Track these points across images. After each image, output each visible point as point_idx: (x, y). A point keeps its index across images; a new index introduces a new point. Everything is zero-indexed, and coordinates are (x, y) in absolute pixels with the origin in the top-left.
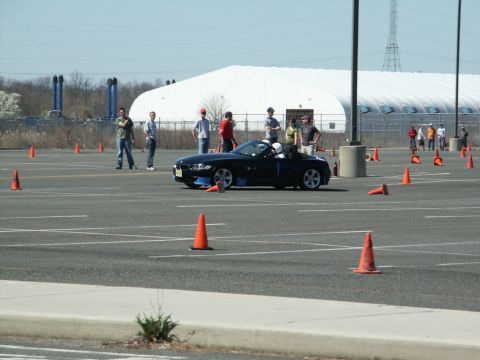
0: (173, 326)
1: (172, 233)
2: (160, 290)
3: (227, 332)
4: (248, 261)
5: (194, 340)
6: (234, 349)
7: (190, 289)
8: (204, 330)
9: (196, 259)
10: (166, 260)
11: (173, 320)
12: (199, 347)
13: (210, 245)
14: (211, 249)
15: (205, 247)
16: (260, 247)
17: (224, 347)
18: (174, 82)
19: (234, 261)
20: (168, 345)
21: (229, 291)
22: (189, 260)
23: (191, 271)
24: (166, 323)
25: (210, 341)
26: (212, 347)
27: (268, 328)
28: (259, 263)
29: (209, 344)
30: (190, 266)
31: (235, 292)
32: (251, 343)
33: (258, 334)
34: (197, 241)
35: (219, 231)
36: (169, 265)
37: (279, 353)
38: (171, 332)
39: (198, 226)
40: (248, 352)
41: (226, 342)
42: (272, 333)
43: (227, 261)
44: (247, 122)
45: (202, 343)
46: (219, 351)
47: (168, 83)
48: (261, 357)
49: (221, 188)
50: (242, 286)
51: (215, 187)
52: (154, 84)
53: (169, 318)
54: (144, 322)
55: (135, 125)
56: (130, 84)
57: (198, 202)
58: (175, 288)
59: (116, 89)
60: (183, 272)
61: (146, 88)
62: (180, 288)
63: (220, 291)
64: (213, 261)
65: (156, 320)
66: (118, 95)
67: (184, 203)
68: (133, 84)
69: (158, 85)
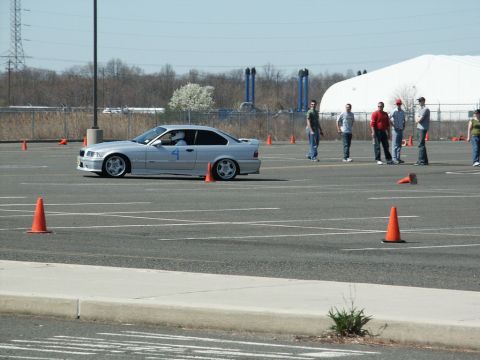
0: (367, 320)
1: (365, 226)
2: (352, 284)
3: (421, 327)
4: (441, 255)
5: (387, 334)
6: (428, 344)
7: (382, 282)
8: (397, 325)
9: (388, 252)
10: (358, 253)
11: (366, 314)
12: (392, 342)
13: (402, 238)
14: (403, 242)
15: (398, 240)
16: (453, 240)
17: (418, 343)
18: (365, 72)
19: (427, 255)
20: (361, 339)
21: (422, 285)
22: (381, 253)
23: (383, 264)
24: (359, 317)
25: (403, 336)
26: (406, 342)
27: (462, 324)
28: (453, 256)
29: (403, 339)
30: (386, 259)
31: (428, 286)
32: (446, 339)
33: (452, 329)
34: (389, 233)
35: (411, 224)
36: (361, 258)
37: (475, 349)
38: (364, 327)
39: (390, 218)
40: (444, 348)
41: (419, 337)
42: (466, 328)
43: (420, 254)
44: (439, 112)
45: (396, 338)
46: (412, 346)
47: (359, 74)
48: (456, 352)
49: (413, 179)
50: (435, 280)
51: (407, 178)
52: (345, 75)
53: (362, 312)
54: (337, 316)
55: (327, 117)
56: (321, 75)
57: (390, 194)
58: (367, 281)
59: (307, 80)
60: (375, 265)
61: (337, 79)
62: (372, 282)
63: (413, 285)
64: (405, 254)
65: (349, 314)
66: (310, 86)
67: (376, 195)
68: (324, 75)
69: (349, 76)
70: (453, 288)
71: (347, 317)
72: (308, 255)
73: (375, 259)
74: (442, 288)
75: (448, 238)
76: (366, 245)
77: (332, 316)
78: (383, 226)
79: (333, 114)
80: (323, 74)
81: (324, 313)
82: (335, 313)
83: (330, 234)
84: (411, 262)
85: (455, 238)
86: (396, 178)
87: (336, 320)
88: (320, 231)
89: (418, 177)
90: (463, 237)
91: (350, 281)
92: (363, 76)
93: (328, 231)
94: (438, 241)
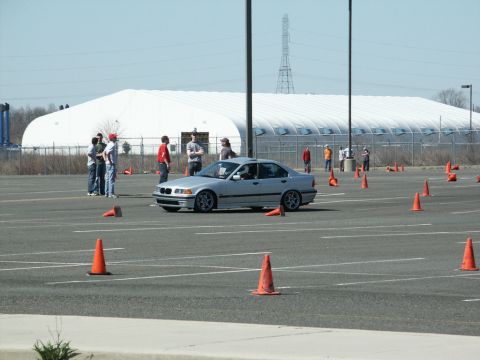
1: (70, 259)
2: (58, 317)
4: (147, 285)
7: (88, 314)
9: (95, 284)
10: (63, 286)
11: (72, 346)
13: (108, 270)
14: (109, 274)
15: (103, 272)
18: (67, 107)
19: (134, 286)
21: (128, 316)
22: (87, 286)
23: (90, 297)
24: (65, 350)
27: (167, 353)
28: (158, 286)
30: (91, 291)
31: (134, 316)
33: (159, 358)
34: (94, 266)
35: (116, 256)
36: (66, 291)
39: (95, 251)
42: (173, 357)
43: (126, 285)
44: (143, 146)
47: (62, 108)
49: (118, 212)
50: (141, 310)
51: (112, 211)
52: (47, 109)
53: (68, 344)
54: (43, 350)
55: (29, 151)
56: (22, 109)
57: (95, 227)
58: (73, 314)
59: (8, 114)
60: (81, 297)
61: (39, 113)
62: (78, 315)
63: (118, 316)
64: (111, 286)
65: (55, 346)
66: (11, 121)
67: (81, 228)
68: (26, 110)
69: (52, 110)
70: (158, 318)
71: (53, 350)
72: (12, 289)
73: (80, 291)
74: (148, 317)
75: (153, 269)
76: (72, 278)
77: (37, 349)
78: (89, 259)
79: (35, 149)
80: (25, 108)
81: (29, 347)
82: (40, 346)
83: (35, 268)
84: (117, 293)
85: (161, 269)
86: (102, 211)
87: (42, 353)
88: (25, 265)
89: (123, 210)
90: (166, 268)
91: (56, 314)
92: (65, 110)
93: (32, 265)
94: (145, 272)
